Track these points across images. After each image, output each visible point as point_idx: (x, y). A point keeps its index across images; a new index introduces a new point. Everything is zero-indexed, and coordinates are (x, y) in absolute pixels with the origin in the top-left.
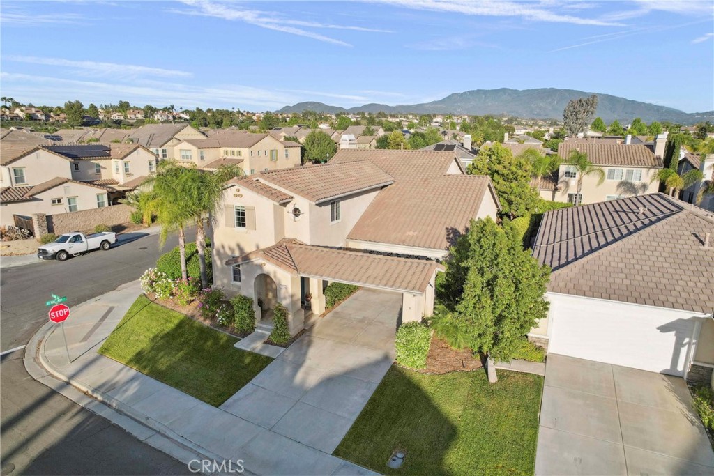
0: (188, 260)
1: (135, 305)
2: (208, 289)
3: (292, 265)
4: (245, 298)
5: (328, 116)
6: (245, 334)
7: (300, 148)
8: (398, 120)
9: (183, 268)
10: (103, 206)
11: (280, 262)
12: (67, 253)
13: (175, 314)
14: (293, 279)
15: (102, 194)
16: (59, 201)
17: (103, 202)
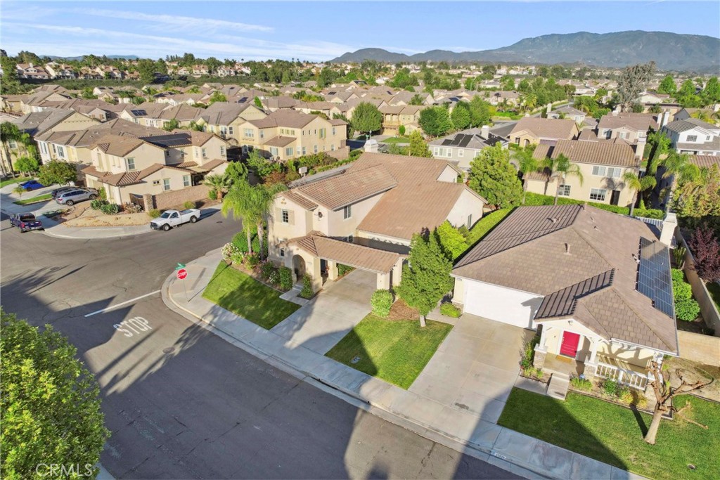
0: (252, 239)
1: (219, 267)
2: (264, 261)
3: (314, 251)
4: (287, 269)
5: (388, 66)
6: (285, 290)
7: (346, 126)
8: (459, 71)
9: (249, 245)
10: (188, 185)
11: (307, 248)
12: (169, 225)
13: (244, 275)
14: (315, 260)
15: (187, 176)
16: (158, 182)
17: (188, 182)
